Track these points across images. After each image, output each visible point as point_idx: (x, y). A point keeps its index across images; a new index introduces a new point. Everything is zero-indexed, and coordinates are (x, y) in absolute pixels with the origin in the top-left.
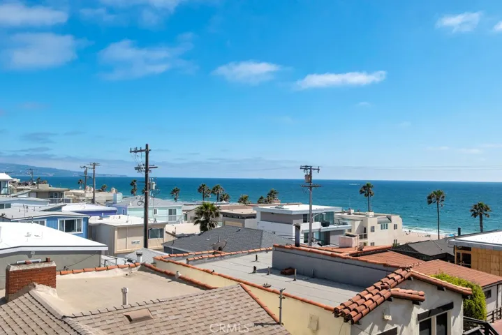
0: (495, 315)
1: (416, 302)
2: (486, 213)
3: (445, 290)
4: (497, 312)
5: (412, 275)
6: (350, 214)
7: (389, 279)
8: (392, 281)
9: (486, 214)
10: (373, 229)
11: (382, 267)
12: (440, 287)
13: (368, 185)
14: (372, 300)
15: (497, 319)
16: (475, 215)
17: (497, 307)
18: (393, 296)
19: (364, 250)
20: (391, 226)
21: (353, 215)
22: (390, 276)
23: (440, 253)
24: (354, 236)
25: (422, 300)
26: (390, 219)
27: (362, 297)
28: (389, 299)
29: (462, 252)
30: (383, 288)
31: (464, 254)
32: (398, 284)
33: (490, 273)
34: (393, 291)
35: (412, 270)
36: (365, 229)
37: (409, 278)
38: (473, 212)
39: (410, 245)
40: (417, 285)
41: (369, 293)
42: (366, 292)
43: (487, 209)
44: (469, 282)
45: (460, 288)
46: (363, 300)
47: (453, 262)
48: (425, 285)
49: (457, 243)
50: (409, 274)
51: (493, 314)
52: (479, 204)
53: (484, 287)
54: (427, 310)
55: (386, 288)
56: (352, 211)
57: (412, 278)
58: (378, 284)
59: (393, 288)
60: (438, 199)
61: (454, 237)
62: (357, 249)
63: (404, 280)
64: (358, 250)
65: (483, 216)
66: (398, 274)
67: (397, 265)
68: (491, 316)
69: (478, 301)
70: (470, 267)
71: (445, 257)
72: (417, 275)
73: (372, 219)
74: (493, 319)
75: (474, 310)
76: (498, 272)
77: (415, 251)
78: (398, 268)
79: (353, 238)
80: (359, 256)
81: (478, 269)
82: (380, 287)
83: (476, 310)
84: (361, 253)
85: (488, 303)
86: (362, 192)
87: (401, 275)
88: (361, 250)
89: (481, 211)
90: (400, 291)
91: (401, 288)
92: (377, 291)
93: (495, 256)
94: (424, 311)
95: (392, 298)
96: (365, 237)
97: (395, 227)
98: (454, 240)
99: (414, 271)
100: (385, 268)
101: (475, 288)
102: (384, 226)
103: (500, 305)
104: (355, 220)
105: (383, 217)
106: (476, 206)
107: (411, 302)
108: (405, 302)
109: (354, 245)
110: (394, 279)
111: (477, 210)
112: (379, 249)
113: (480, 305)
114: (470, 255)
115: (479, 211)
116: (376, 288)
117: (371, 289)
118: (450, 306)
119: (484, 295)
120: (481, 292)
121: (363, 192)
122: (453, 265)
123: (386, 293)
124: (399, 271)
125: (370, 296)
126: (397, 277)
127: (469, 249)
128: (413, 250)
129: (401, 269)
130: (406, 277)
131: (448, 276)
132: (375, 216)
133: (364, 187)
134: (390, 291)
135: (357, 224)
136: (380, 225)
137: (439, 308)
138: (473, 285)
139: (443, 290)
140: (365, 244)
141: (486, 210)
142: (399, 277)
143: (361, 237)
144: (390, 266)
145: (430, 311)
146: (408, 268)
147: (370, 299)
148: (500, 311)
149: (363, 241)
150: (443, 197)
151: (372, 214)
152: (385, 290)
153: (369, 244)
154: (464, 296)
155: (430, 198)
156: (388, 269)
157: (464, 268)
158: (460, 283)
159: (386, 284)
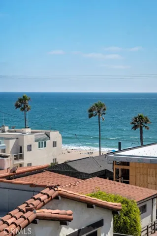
0: (150, 230)
1: (64, 222)
2: (146, 125)
3: (94, 207)
4: (152, 226)
5: (59, 194)
6: (3, 131)
7: (35, 199)
8: (38, 201)
9: (146, 127)
10: (30, 148)
11: (29, 188)
12: (90, 205)
13: (24, 97)
14: (16, 224)
15: (152, 233)
16: (135, 127)
17: (152, 221)
18: (37, 217)
19: (18, 171)
20: (49, 143)
21: (7, 133)
22: (36, 197)
23: (100, 170)
24: (6, 157)
25: (70, 220)
26: (48, 136)
27: (4, 222)
28: (34, 222)
29: (120, 167)
30: (27, 210)
31: (122, 170)
32: (44, 205)
33: (147, 187)
34: (39, 212)
35: (59, 188)
36: (21, 148)
37: (57, 198)
38: (133, 125)
39: (69, 164)
40: (65, 204)
41: (12, 217)
42: (9, 216)
43: (147, 121)
44: (125, 198)
45: (110, 204)
46: (5, 225)
47: (111, 179)
48: (73, 204)
49: (115, 158)
50: (57, 192)
51: (147, 229)
52: (140, 116)
53: (140, 202)
54: (76, 230)
55: (31, 210)
56: (7, 128)
57: (59, 196)
58: (23, 207)
59: (39, 209)
60: (99, 112)
61: (114, 152)
62: (9, 170)
63: (51, 200)
64: (11, 172)
65: (144, 128)
66: (44, 194)
67: (44, 184)
68: (146, 232)
69: (133, 217)
70: (128, 183)
71: (104, 175)
72: (65, 193)
73: (29, 137)
74: (147, 233)
75: (129, 227)
76: (154, 186)
77: (74, 169)
78: (45, 187)
79: (5, 159)
80: (12, 179)
81: (136, 185)
82: (24, 209)
83: (131, 226)
84: (14, 175)
85: (142, 218)
86: (17, 106)
87: (48, 195)
88: (14, 172)
89: (141, 123)
90: (46, 212)
91: (48, 209)
92: (21, 214)
93: (151, 170)
94: (73, 231)
95: (37, 220)
96: (21, 157)
97: (54, 144)
98: (113, 155)
99: (62, 190)
100: (32, 189)
101: (130, 203)
102: (42, 144)
103: (154, 219)
104: (9, 139)
105: (41, 134)
106: (136, 118)
107: (59, 222)
108: (52, 223)
109: (6, 167)
110: (40, 200)
111: (138, 122)
112: (35, 170)
113: (135, 221)
114: (128, 170)
115: (140, 123)
116: (20, 210)
117: (15, 212)
118: (100, 224)
119: (139, 211)
120: (136, 208)
121: (19, 106)
122: (111, 181)
123: (30, 215)
124: (46, 191)
125: (13, 220)
126: (43, 197)
127: (127, 164)
128: (72, 168)
129: (48, 189)
130: (53, 196)
131: (105, 194)
132: (32, 133)
133: (20, 100)
134: (35, 213)
135: (12, 142)
136: (37, 143)
137: (88, 226)
138: (128, 200)
139: (93, 207)
140: (21, 165)
141: (146, 123)
142: (46, 196)
143: (16, 158)
144: (36, 186)
145: (79, 231)
146: (55, 187)
147: (12, 223)
148: (154, 225)
149: (19, 162)
150: (105, 109)
151: (29, 130)
152: (30, 212)
153: (25, 165)
154: (115, 211)
155: (91, 111)
156: (35, 189)
157: (123, 184)
158: (115, 200)
159: (31, 206)
